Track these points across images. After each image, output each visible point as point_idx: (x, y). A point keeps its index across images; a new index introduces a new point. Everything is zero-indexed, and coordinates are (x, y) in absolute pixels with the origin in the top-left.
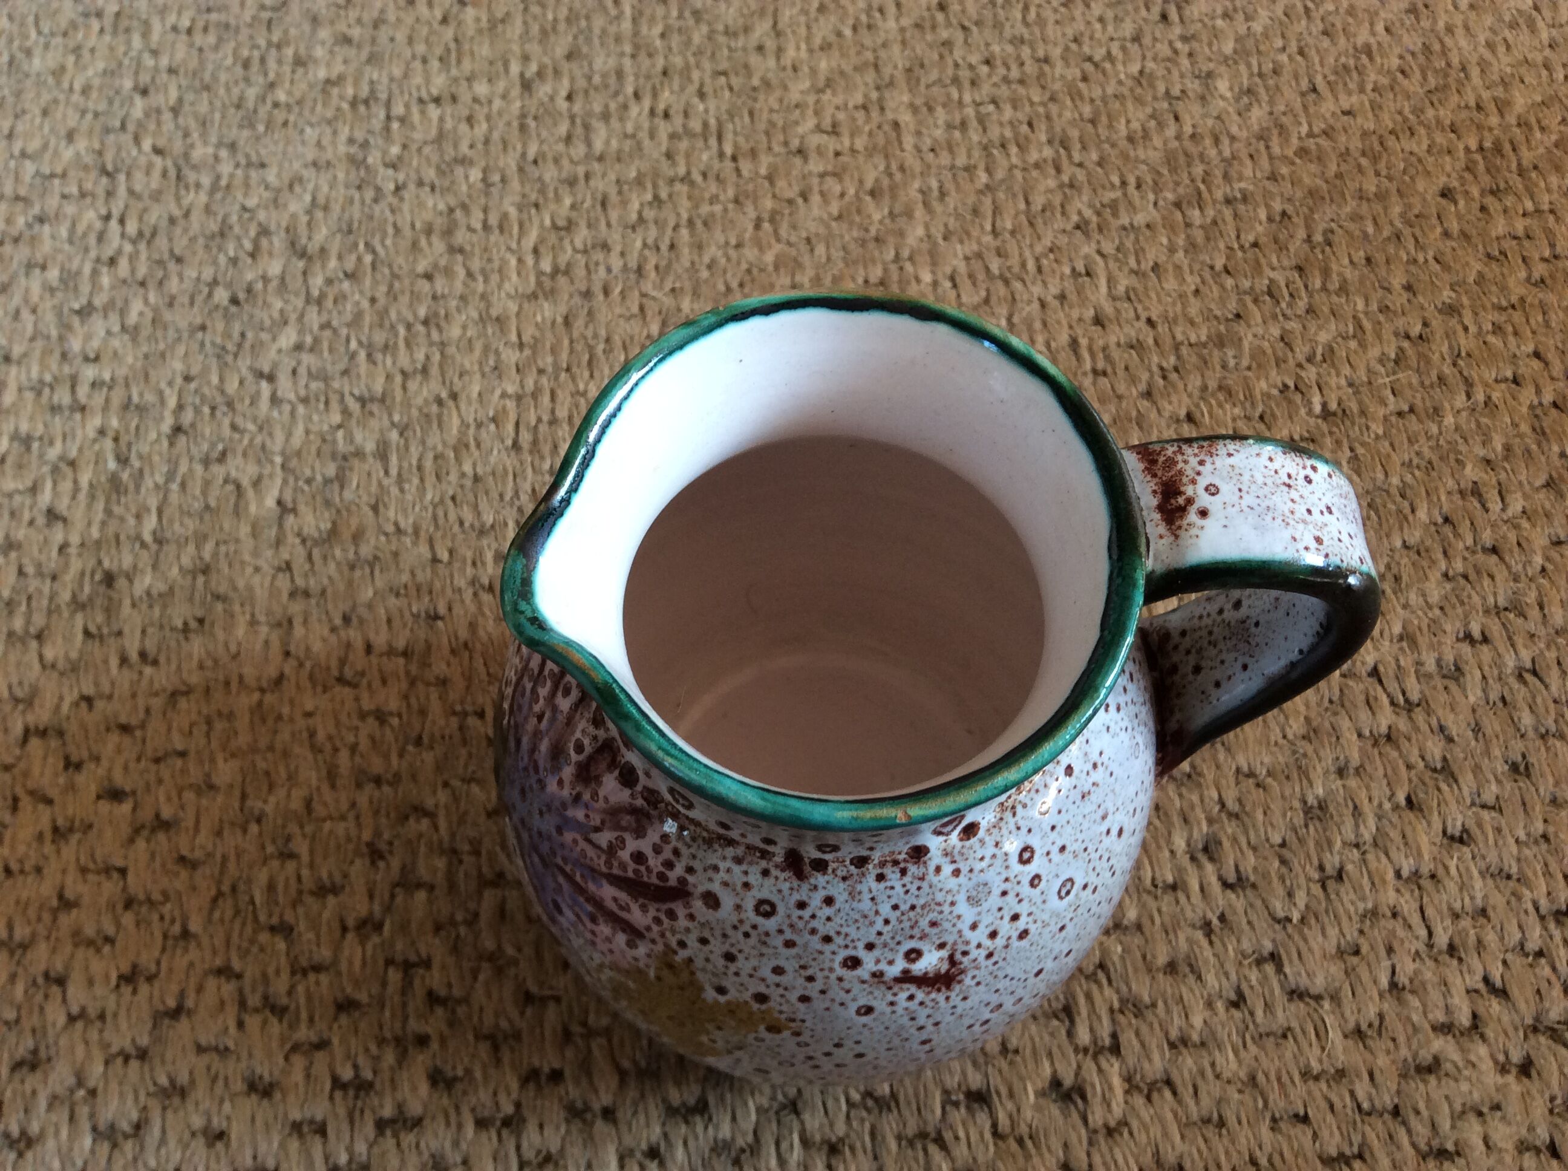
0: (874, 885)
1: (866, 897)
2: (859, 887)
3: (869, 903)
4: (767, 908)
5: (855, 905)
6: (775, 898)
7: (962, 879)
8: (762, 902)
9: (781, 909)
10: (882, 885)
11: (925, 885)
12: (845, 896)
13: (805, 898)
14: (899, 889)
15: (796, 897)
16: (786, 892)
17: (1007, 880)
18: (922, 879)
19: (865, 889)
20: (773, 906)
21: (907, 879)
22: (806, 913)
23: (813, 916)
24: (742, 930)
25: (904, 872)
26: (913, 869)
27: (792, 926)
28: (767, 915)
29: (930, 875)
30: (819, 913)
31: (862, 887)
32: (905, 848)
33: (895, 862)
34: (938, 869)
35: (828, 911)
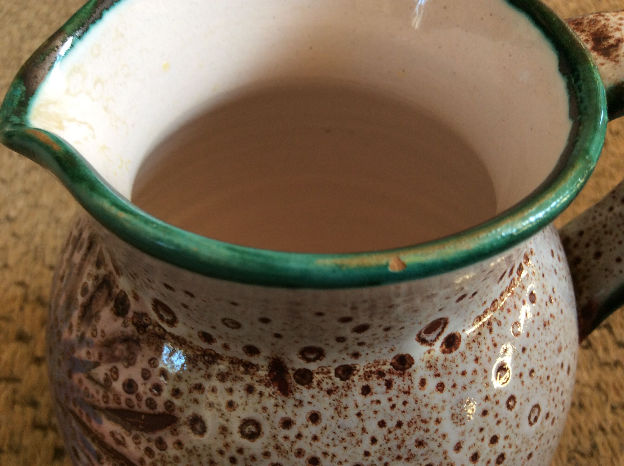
0: (360, 399)
1: (352, 411)
2: (345, 401)
3: (355, 418)
4: (252, 428)
5: (341, 421)
6: (260, 417)
7: (446, 394)
8: (246, 422)
9: (266, 428)
10: (369, 398)
11: (410, 399)
12: (331, 412)
13: (290, 415)
14: (386, 404)
15: (281, 414)
16: (271, 409)
17: (487, 398)
18: (407, 393)
19: (351, 405)
20: (257, 425)
21: (393, 393)
22: (292, 433)
23: (299, 436)
24: (228, 454)
25: (389, 384)
26: (398, 381)
27: (277, 447)
28: (252, 436)
29: (416, 389)
30: (305, 432)
31: (348, 401)
32: (390, 358)
33: (381, 374)
34: (423, 383)
35: (314, 429)
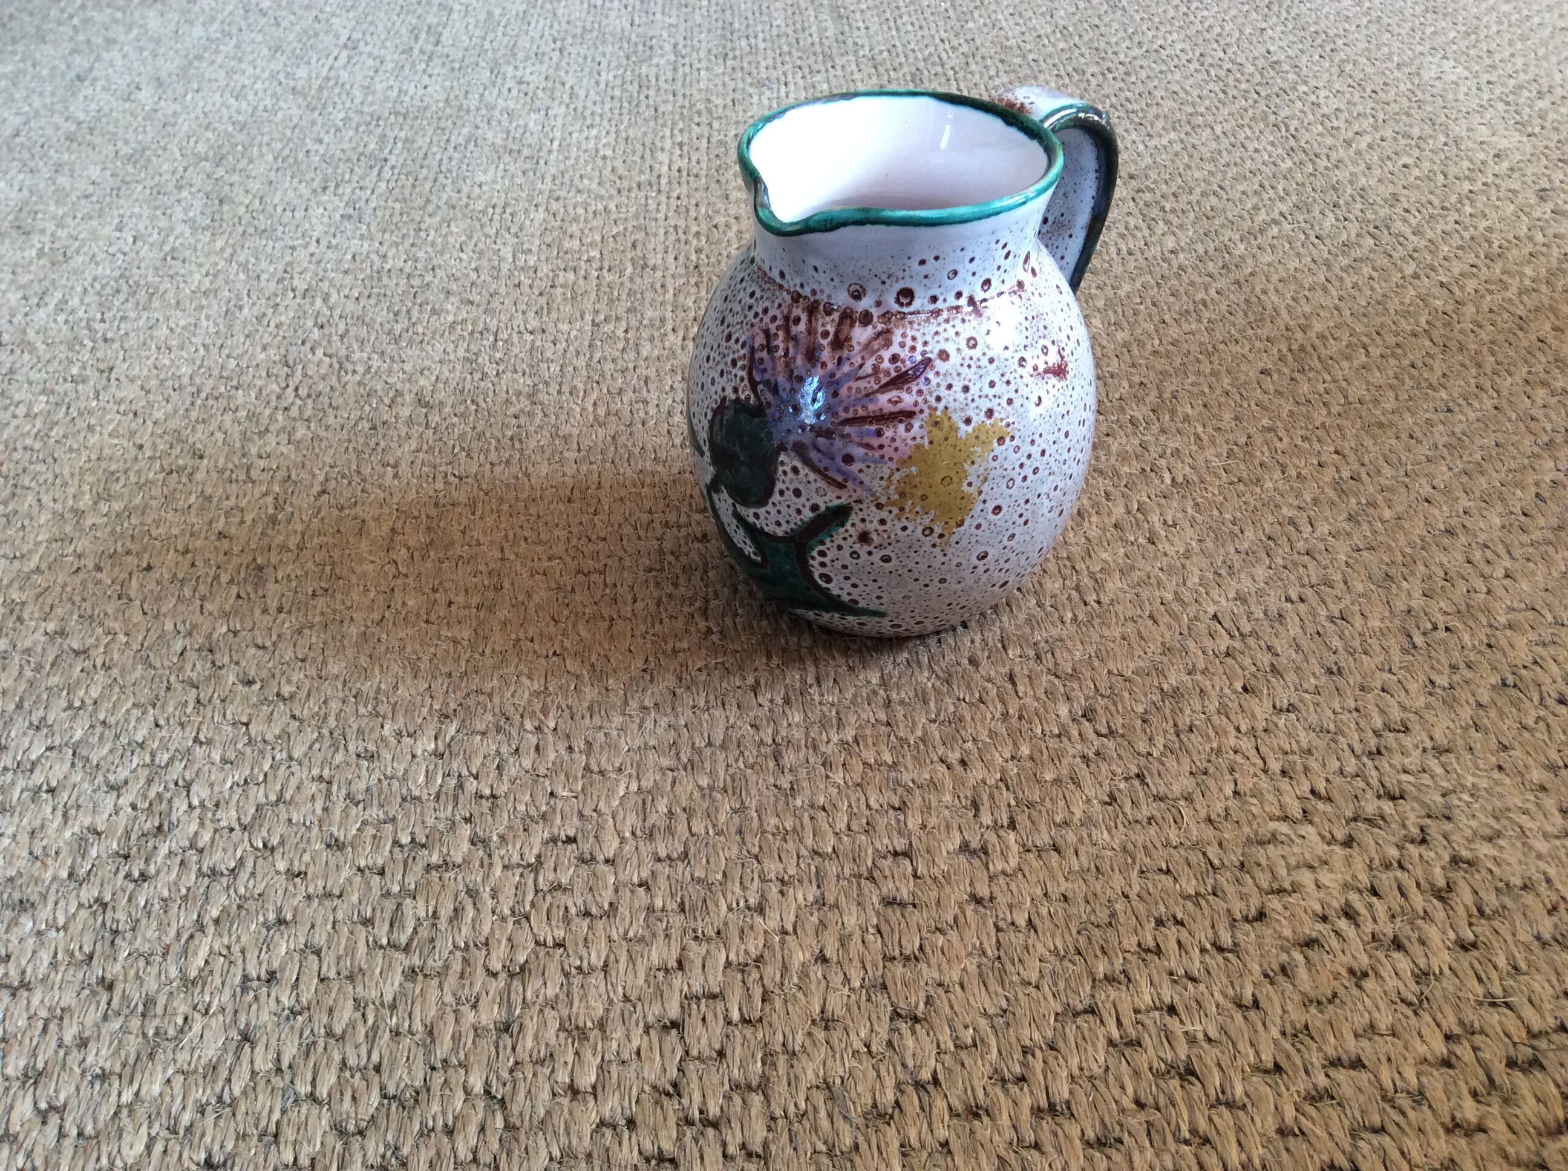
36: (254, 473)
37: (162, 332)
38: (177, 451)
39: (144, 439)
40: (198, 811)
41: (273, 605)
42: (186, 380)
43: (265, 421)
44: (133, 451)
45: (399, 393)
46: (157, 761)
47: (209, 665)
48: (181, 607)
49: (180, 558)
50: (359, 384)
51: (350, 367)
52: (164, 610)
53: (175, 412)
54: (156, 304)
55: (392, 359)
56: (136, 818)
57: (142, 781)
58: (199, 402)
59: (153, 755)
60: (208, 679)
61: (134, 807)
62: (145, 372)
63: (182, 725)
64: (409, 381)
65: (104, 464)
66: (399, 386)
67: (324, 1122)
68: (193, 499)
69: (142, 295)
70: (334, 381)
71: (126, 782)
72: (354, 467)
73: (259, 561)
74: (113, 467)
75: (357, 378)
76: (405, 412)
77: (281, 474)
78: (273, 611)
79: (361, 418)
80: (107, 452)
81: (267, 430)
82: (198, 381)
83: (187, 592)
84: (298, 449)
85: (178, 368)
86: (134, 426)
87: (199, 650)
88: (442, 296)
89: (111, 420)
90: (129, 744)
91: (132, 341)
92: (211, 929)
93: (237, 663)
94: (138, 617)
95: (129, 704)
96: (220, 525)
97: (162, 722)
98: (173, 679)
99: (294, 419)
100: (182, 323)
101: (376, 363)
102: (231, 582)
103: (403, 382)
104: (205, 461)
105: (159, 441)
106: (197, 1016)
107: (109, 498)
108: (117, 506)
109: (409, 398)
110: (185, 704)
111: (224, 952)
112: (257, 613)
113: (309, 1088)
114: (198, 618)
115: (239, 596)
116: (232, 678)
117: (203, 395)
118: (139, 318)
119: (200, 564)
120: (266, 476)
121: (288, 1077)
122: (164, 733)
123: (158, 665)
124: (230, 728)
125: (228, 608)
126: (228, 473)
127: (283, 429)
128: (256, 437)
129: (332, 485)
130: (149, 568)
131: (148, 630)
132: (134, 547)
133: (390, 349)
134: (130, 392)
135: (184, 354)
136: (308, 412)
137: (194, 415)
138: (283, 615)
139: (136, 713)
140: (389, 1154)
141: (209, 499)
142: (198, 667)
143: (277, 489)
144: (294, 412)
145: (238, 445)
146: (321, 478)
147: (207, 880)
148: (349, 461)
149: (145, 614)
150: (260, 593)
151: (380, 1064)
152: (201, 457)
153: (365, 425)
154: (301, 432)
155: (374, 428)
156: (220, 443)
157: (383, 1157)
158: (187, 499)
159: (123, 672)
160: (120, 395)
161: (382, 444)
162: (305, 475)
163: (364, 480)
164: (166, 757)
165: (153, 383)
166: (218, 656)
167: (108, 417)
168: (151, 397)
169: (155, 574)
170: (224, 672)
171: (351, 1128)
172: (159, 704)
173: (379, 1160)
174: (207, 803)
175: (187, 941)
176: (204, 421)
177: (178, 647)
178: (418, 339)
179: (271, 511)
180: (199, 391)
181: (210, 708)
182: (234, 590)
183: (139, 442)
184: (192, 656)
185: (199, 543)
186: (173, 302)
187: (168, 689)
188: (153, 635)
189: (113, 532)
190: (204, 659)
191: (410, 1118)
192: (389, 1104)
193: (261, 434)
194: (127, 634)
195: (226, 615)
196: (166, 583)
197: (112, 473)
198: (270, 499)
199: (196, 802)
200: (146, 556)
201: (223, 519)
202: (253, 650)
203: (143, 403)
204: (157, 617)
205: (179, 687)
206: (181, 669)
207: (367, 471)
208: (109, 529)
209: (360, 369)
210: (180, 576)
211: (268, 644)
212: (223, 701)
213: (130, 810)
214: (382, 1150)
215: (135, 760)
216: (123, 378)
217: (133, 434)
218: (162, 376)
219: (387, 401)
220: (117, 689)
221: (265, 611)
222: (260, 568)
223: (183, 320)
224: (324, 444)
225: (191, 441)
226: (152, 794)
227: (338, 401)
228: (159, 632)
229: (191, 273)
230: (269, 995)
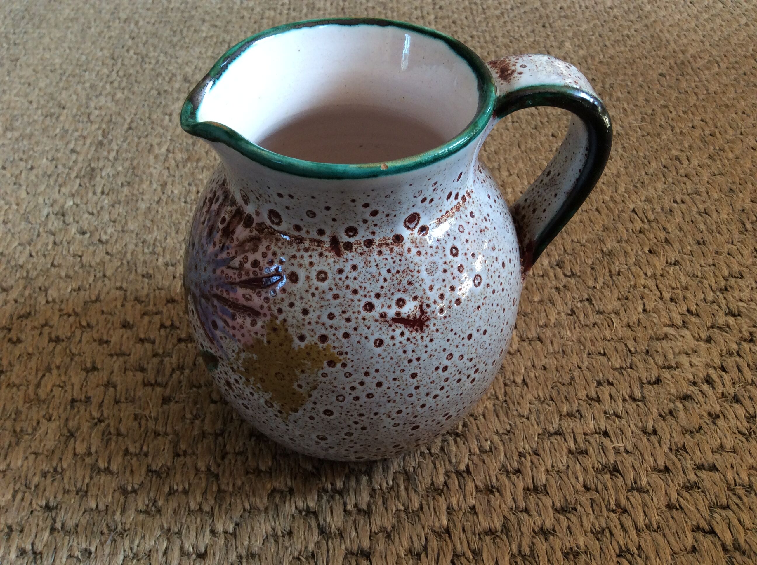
0: (377, 257)
1: (373, 264)
2: (369, 259)
3: (375, 268)
4: (323, 275)
5: (368, 269)
6: (326, 269)
7: (422, 257)
8: (320, 272)
9: (330, 275)
10: (381, 257)
11: (403, 258)
12: (362, 264)
13: (342, 267)
14: (390, 260)
15: (337, 266)
16: (332, 264)
17: (445, 263)
18: (401, 255)
19: (373, 260)
20: (326, 274)
21: (394, 254)
22: (343, 276)
23: (347, 278)
24: (310, 292)
25: (392, 250)
26: (396, 249)
27: (336, 285)
28: (323, 280)
29: (406, 254)
30: (350, 276)
31: (371, 259)
32: (391, 236)
33: (387, 245)
34: (409, 250)
35: (354, 274)
36: (92, 118)
37: (46, 40)
38: (50, 104)
39: (33, 97)
40: (51, 304)
41: (99, 190)
42: (57, 66)
43: (99, 89)
44: (27, 104)
45: (174, 75)
46: (30, 275)
47: (61, 223)
48: (48, 190)
49: (49, 163)
50: (153, 69)
51: (147, 60)
52: (39, 191)
53: (51, 83)
54: (44, 25)
55: (171, 56)
56: (16, 308)
57: (21, 287)
58: (64, 78)
59: (28, 272)
60: (61, 230)
61: (16, 301)
62: (36, 62)
63: (45, 256)
64: (180, 68)
65: (10, 111)
66: (174, 71)
67: (114, 485)
68: (58, 131)
69: (36, 21)
70: (138, 68)
71: (12, 287)
72: (147, 115)
73: (92, 165)
74: (16, 113)
75: (151, 66)
76: (177, 86)
77: (107, 119)
78: (99, 194)
79: (152, 88)
80: (12, 104)
81: (100, 94)
82: (64, 66)
83: (52, 182)
84: (117, 104)
85: (54, 60)
86: (28, 90)
87: (56, 214)
88: (200, 22)
89: (15, 88)
90: (15, 266)
91: (30, 45)
92: (55, 372)
93: (77, 222)
94: (24, 195)
95: (16, 244)
96: (71, 146)
97: (34, 254)
98: (41, 230)
99: (116, 88)
100: (58, 35)
101: (162, 58)
102: (77, 177)
103: (177, 68)
104: (65, 111)
105: (41, 99)
106: (44, 421)
107: (12, 129)
108: (16, 134)
109: (179, 78)
110: (47, 244)
111: (62, 385)
112: (90, 194)
113: (106, 465)
114: (57, 196)
115: (80, 185)
116: (74, 231)
117: (67, 74)
118: (34, 32)
119: (60, 167)
120: (99, 119)
121: (94, 457)
122: (35, 260)
123: (33, 222)
124: (72, 258)
125: (74, 191)
126: (78, 117)
127: (109, 93)
128: (94, 98)
129: (134, 125)
130: (32, 168)
131: (29, 203)
132: (25, 157)
133: (170, 51)
134: (28, 72)
135: (58, 52)
136: (124, 84)
137: (61, 85)
138: (104, 196)
139: (20, 248)
140: (151, 505)
141: (67, 131)
142: (56, 224)
143: (104, 126)
144: (116, 84)
145: (84, 102)
146: (128, 120)
147: (54, 344)
148: (144, 112)
149: (28, 193)
150: (92, 183)
151: (148, 452)
152: (64, 108)
153: (154, 92)
154: (119, 95)
155: (159, 94)
156: (74, 100)
157: (147, 506)
158: (54, 131)
159: (14, 226)
160: (21, 74)
161: (164, 103)
162: (120, 120)
163: (153, 123)
164: (35, 273)
165: (40, 68)
166: (67, 218)
167: (14, 86)
168: (39, 75)
169: (34, 172)
170: (69, 227)
171: (130, 488)
172: (33, 244)
173: (145, 508)
174: (57, 301)
175: (42, 378)
176: (66, 89)
177: (45, 212)
178: (185, 45)
179: (100, 138)
180: (64, 72)
181: (61, 247)
182: (78, 181)
183: (30, 99)
184: (52, 217)
185: (59, 155)
186: (53, 24)
187: (38, 235)
188: (32, 205)
189: (13, 148)
190: (59, 219)
191: (163, 484)
192: (152, 476)
193: (97, 96)
194: (17, 204)
195: (73, 196)
196: (40, 177)
197: (15, 116)
198: (100, 132)
199: (50, 299)
200: (30, 162)
201: (73, 142)
202: (86, 215)
203: (34, 78)
204: (34, 195)
205: (44, 235)
206: (46, 225)
207: (154, 117)
208: (11, 146)
209: (153, 61)
210: (49, 173)
211: (95, 212)
212: (68, 243)
213: (13, 302)
214: (147, 502)
215: (18, 275)
216: (23, 64)
217: (26, 95)
218: (45, 64)
219: (167, 79)
220: (10, 235)
221: (94, 193)
222: (93, 169)
223: (57, 34)
224: (131, 102)
225: (59, 99)
226: (27, 293)
227: (140, 78)
228: (35, 204)
229: (64, 9)
230: (86, 410)
